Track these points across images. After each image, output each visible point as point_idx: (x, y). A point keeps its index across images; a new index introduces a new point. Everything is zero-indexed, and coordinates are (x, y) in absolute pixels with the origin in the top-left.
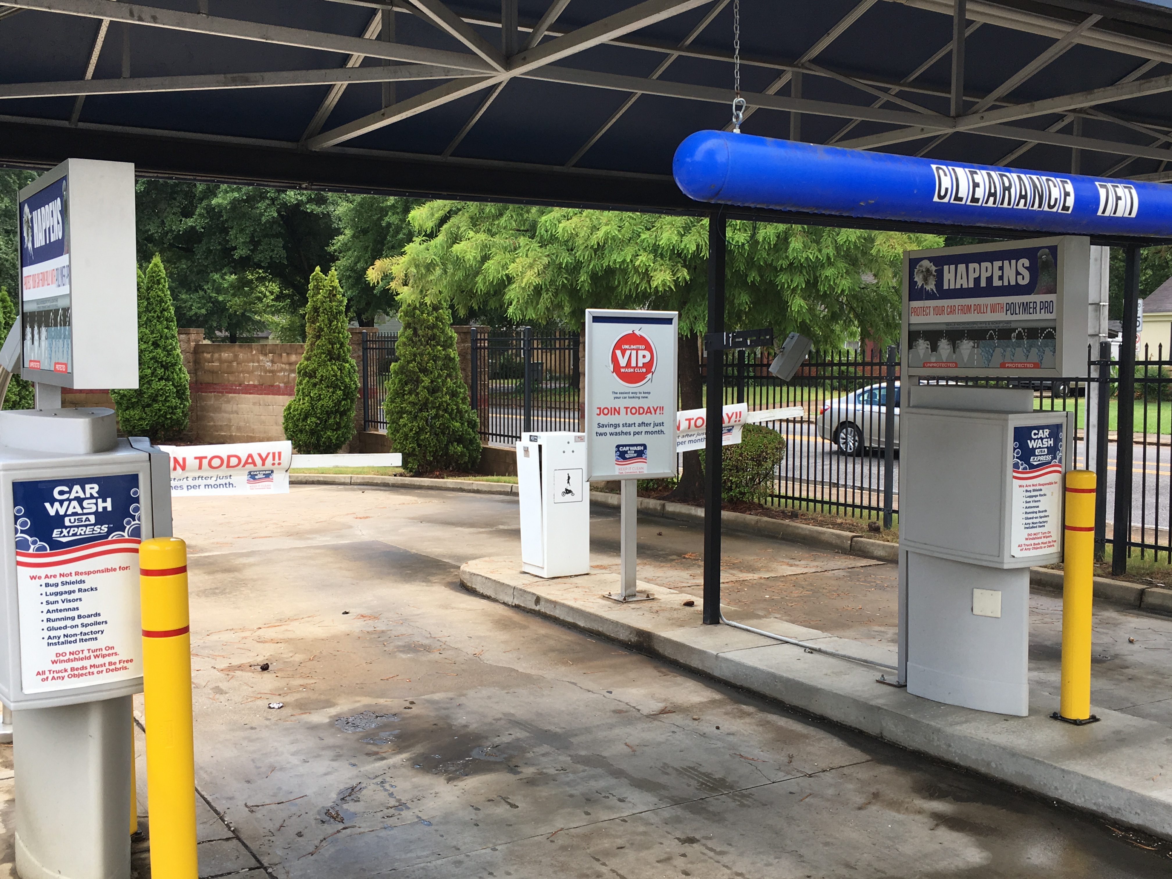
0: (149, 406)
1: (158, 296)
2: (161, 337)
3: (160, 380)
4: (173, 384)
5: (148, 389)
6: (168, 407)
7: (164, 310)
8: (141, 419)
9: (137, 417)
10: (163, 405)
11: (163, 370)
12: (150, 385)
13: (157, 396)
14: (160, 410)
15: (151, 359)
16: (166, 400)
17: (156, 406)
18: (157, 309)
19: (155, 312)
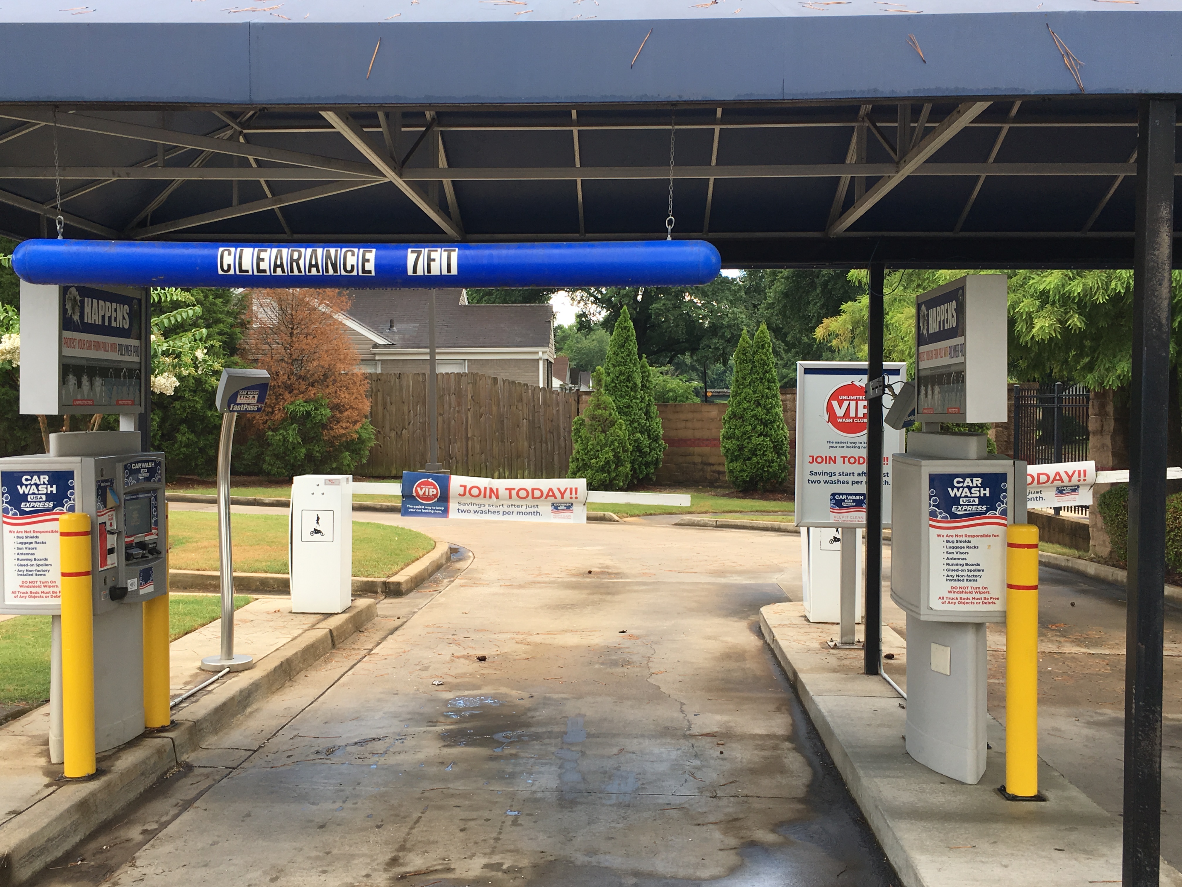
0: (749, 459)
1: (762, 360)
2: (763, 396)
3: (759, 436)
4: (771, 440)
5: (748, 443)
6: (766, 460)
7: (766, 372)
8: (742, 471)
9: (738, 469)
10: (761, 459)
11: (762, 427)
12: (751, 440)
13: (756, 450)
14: (758, 463)
15: (752, 417)
16: (764, 455)
17: (755, 459)
18: (760, 371)
19: (758, 374)
